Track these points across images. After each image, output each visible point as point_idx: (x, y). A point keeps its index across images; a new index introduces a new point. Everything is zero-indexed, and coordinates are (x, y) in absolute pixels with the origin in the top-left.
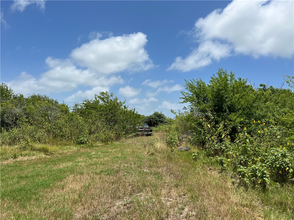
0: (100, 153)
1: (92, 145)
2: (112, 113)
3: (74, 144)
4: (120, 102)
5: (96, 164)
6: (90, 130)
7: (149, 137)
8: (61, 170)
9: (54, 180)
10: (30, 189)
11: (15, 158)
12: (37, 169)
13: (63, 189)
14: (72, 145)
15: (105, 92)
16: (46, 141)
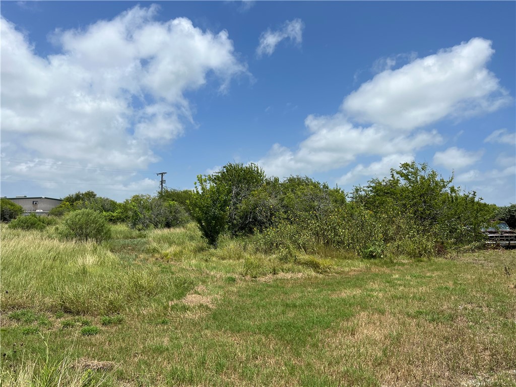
0: (409, 278)
1: (392, 262)
2: (425, 202)
3: (359, 257)
4: (442, 181)
5: (404, 297)
6: (385, 234)
7: (513, 251)
8: (344, 300)
9: (337, 317)
10: (302, 326)
11: (274, 274)
12: (306, 294)
13: (353, 334)
14: (357, 259)
15: (410, 164)
16: (314, 250)
